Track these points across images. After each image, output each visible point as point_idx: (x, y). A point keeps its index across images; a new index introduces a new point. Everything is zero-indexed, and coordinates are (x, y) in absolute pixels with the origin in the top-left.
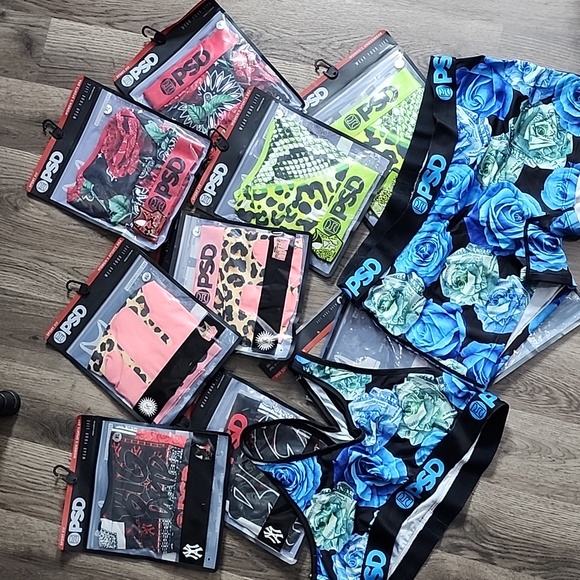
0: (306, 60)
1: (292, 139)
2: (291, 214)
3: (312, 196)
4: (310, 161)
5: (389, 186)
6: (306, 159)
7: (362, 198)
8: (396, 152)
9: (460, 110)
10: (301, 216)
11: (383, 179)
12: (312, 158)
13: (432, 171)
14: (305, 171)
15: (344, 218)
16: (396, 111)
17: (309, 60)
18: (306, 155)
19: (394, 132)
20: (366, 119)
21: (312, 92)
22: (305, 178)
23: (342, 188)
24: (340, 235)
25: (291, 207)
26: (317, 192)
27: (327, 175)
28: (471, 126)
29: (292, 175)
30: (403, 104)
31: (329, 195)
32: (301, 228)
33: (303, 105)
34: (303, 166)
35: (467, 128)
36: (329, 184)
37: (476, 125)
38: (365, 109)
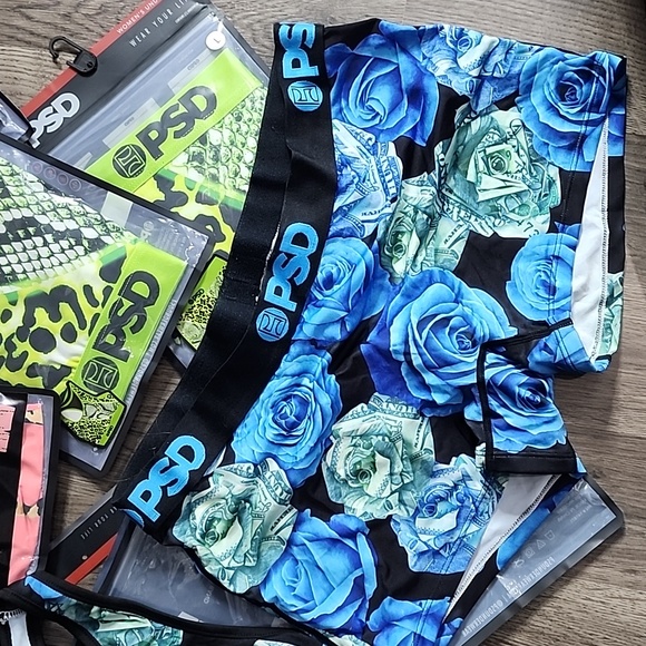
0: (33, 39)
1: (8, 201)
2: (15, 354)
3: (55, 316)
4: (46, 244)
5: (211, 286)
6: (39, 241)
7: (157, 316)
8: (220, 219)
9: (340, 131)
10: (35, 357)
11: (198, 274)
12: (49, 238)
13: (290, 256)
14: (37, 265)
15: (125, 357)
16: (214, 137)
17: (39, 40)
18: (39, 233)
19: (215, 178)
20: (157, 154)
21: (48, 103)
22: (39, 280)
23: (114, 297)
24: (119, 391)
25: (15, 340)
26: (65, 308)
27: (83, 271)
28: (363, 161)
29: (13, 272)
30: (227, 121)
31: (88, 312)
32: (38, 382)
33: (31, 131)
34: (33, 254)
35: (355, 165)
36: (88, 290)
37: (372, 158)
38: (154, 135)
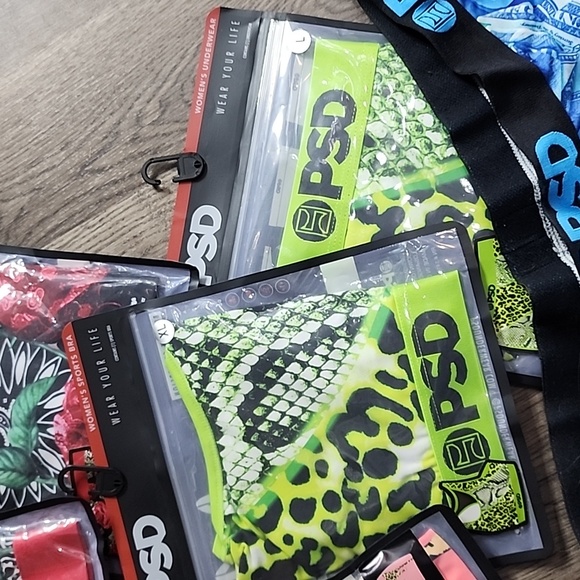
0: (123, 186)
1: (232, 354)
2: (363, 499)
3: (372, 429)
4: (304, 365)
5: (497, 274)
6: (294, 367)
7: (470, 345)
8: (450, 202)
9: (491, 24)
10: (386, 486)
11: (475, 273)
12: (302, 356)
13: (559, 177)
14: (311, 392)
15: (473, 414)
16: (377, 130)
17: (130, 182)
18: (288, 361)
19: (409, 169)
20: (336, 193)
21: (187, 234)
22: (325, 406)
23: (415, 363)
24: (496, 453)
25: (351, 485)
26: (375, 413)
27: (363, 362)
28: (539, 33)
29: (294, 420)
30: (376, 106)
31: (402, 397)
32: (410, 509)
33: (194, 272)
34: (299, 385)
35: (536, 42)
36: (383, 377)
37: (544, 24)
38: (316, 178)
